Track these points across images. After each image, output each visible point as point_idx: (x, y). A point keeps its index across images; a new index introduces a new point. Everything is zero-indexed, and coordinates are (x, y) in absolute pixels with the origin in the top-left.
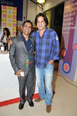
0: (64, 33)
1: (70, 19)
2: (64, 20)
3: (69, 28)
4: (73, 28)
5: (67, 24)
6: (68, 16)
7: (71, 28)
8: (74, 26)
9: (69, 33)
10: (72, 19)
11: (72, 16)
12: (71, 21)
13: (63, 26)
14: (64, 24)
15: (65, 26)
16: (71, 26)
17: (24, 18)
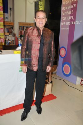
0: (62, 29)
1: (69, 13)
2: (62, 14)
3: (68, 23)
4: (72, 24)
5: (66, 18)
6: (66, 8)
7: (70, 23)
8: (74, 20)
9: (68, 29)
10: (71, 12)
11: (72, 9)
12: (71, 15)
13: (61, 20)
14: (62, 19)
15: (63, 21)
16: (71, 20)
17: (11, 9)
